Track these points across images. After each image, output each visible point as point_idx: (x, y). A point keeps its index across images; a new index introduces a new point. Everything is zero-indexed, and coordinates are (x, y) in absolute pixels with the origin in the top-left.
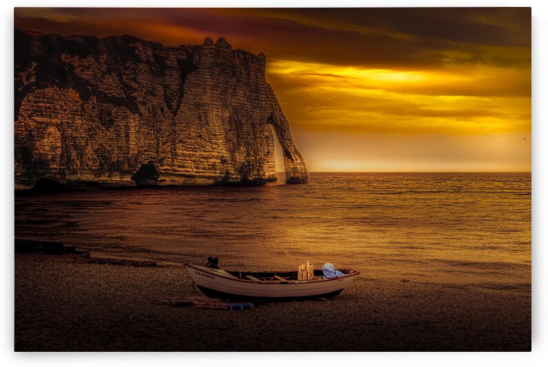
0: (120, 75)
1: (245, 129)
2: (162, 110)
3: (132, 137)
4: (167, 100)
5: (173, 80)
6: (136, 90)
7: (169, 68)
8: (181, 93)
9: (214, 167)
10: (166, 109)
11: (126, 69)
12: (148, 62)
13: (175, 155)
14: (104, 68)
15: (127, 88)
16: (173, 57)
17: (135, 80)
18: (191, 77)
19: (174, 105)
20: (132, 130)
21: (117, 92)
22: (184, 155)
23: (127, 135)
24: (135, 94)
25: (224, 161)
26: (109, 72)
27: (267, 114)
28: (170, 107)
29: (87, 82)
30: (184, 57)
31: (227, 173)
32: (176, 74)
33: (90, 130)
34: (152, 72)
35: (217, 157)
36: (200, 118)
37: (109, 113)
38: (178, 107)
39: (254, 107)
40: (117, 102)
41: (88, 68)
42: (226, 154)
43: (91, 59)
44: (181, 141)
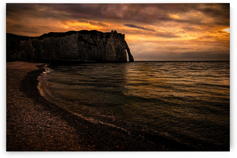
0: (93, 39)
1: (120, 50)
2: (102, 46)
3: (96, 52)
4: (103, 44)
5: (104, 39)
6: (96, 42)
7: (104, 37)
8: (106, 42)
9: (113, 58)
10: (103, 46)
11: (94, 37)
12: (99, 36)
13: (105, 56)
14: (90, 37)
15: (95, 41)
16: (104, 35)
17: (96, 40)
18: (108, 39)
19: (105, 45)
20: (96, 50)
21: (93, 42)
22: (107, 56)
23: (95, 52)
24: (96, 43)
25: (116, 57)
26: (91, 38)
27: (125, 47)
28: (104, 46)
29: (86, 40)
30: (107, 35)
31: (116, 60)
32: (105, 38)
33: (86, 50)
34: (100, 38)
35: (114, 56)
36: (110, 48)
37: (91, 47)
38: (106, 45)
39: (122, 46)
40: (92, 44)
41: (86, 37)
42: (116, 55)
43: (87, 35)
44: (106, 53)
